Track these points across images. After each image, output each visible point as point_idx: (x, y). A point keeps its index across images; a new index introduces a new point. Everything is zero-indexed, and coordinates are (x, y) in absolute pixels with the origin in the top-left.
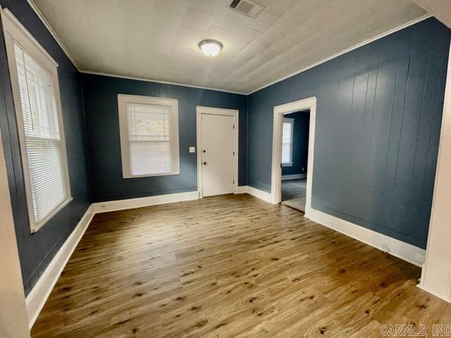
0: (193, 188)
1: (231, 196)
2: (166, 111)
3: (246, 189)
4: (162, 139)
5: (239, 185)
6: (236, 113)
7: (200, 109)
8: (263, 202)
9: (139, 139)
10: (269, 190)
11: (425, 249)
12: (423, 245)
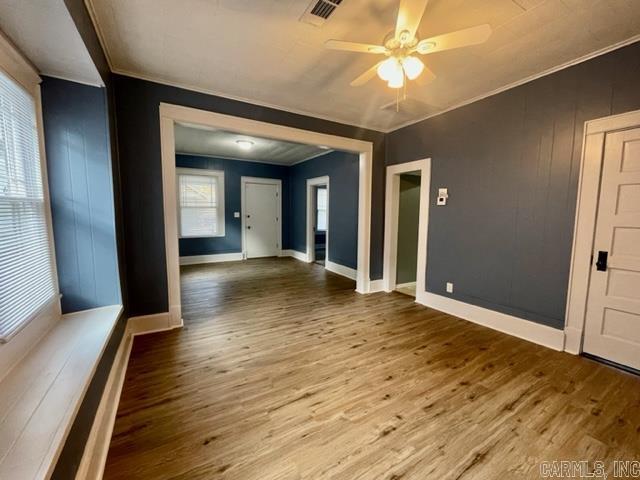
0: (238, 250)
1: (275, 258)
2: (214, 180)
3: (289, 253)
4: (209, 205)
5: (283, 248)
6: (280, 182)
7: (244, 179)
8: (302, 262)
9: (189, 205)
10: (304, 251)
11: (356, 268)
12: (355, 268)
